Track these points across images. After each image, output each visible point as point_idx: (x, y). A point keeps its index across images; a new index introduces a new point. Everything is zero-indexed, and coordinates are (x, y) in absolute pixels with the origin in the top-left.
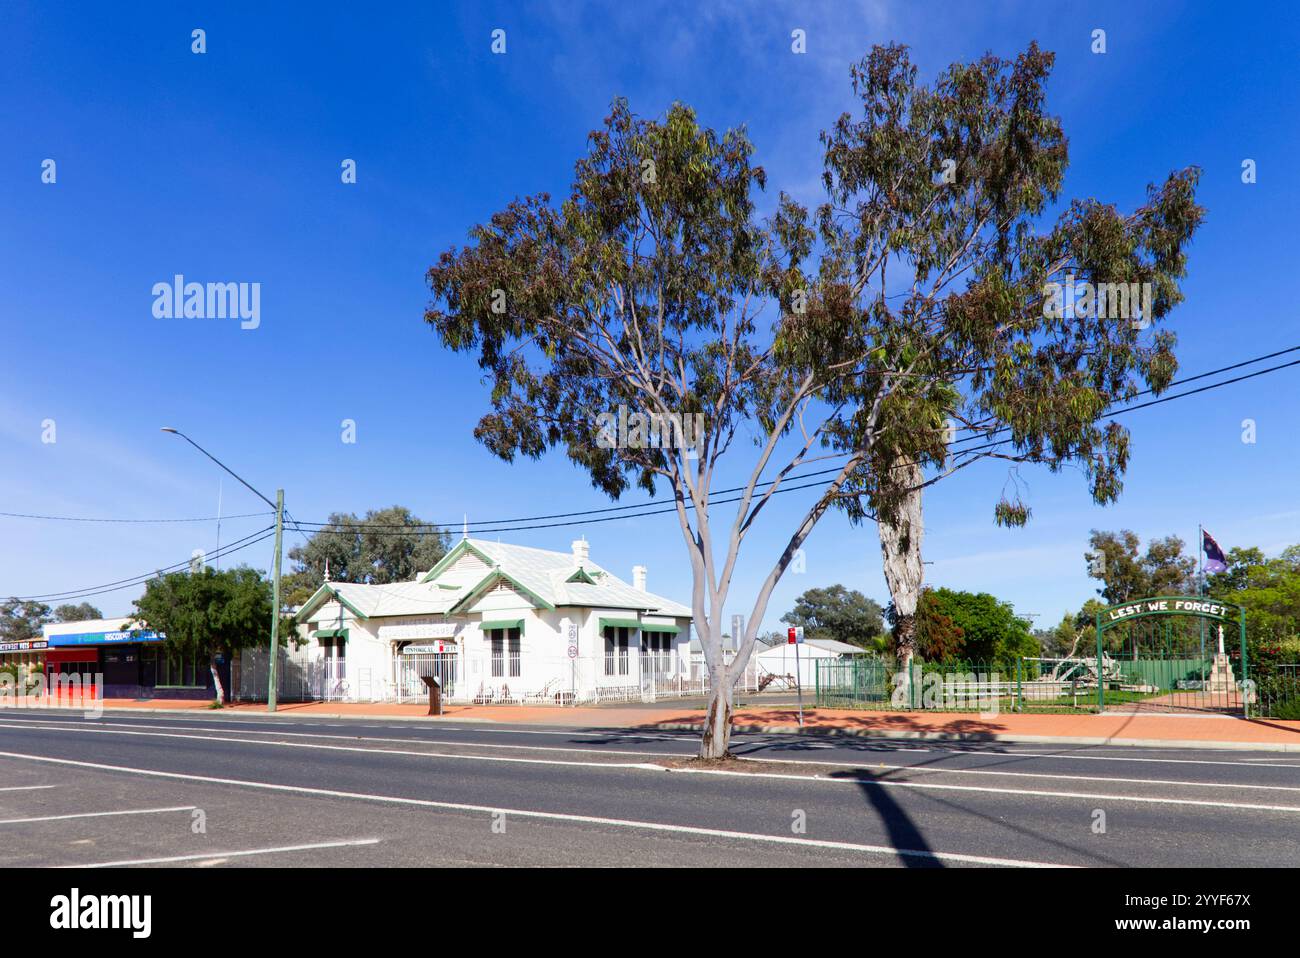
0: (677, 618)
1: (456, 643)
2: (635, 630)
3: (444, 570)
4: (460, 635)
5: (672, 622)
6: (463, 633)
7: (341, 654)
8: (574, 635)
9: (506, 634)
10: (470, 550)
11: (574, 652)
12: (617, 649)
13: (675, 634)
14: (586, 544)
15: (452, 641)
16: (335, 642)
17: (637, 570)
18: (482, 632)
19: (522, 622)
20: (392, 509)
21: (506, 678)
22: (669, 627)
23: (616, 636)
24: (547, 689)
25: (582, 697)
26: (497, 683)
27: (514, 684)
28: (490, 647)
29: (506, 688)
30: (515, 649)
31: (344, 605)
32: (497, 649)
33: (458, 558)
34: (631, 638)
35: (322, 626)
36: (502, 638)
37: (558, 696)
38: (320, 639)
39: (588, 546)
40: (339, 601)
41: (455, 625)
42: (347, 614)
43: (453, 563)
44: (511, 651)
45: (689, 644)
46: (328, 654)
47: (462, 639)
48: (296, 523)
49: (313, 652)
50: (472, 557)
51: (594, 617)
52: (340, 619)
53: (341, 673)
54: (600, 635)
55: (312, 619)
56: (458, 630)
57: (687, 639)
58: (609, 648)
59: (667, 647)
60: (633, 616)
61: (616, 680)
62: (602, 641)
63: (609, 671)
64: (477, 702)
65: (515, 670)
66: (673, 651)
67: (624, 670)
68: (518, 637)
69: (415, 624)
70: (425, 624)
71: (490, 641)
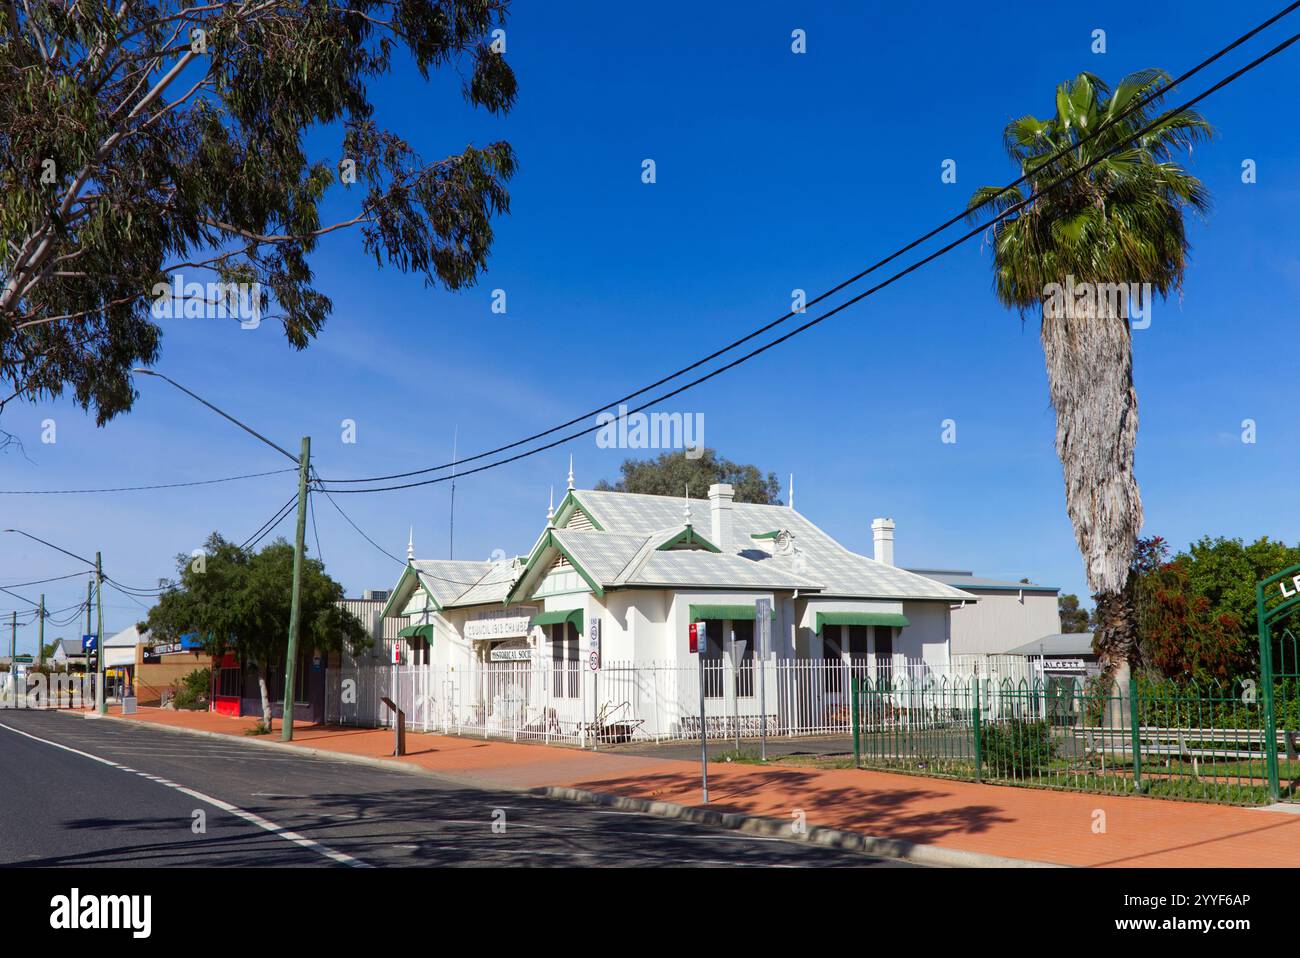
0: (905, 601)
1: (529, 646)
4: (532, 634)
6: (535, 631)
7: (428, 661)
9: (566, 632)
15: (527, 643)
16: (422, 644)
21: (566, 700)
28: (551, 653)
30: (574, 656)
32: (558, 654)
33: (568, 519)
35: (413, 621)
36: (562, 640)
41: (527, 619)
42: (431, 604)
46: (416, 660)
47: (533, 640)
52: (426, 611)
55: (405, 611)
56: (530, 627)
59: (885, 650)
63: (713, 691)
66: (899, 657)
68: (577, 638)
69: (494, 617)
70: (502, 617)
71: (551, 643)
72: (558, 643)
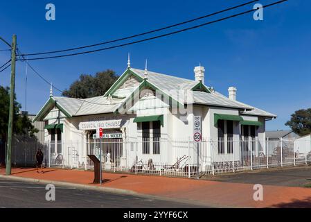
0: (259, 116)
1: (121, 132)
2: (237, 122)
3: (118, 88)
4: (123, 127)
5: (256, 119)
6: (126, 125)
7: (59, 139)
8: (198, 125)
9: (151, 125)
10: (132, 75)
11: (198, 137)
12: (226, 136)
13: (258, 127)
14: (203, 68)
15: (118, 130)
16: (56, 131)
17: (231, 89)
18: (136, 124)
19: (162, 116)
20: (106, 71)
21: (151, 156)
22: (255, 122)
23: (225, 126)
24: (178, 163)
25: (203, 169)
26: (145, 159)
27: (156, 159)
28: (141, 134)
29: (151, 161)
30: (157, 135)
31: (60, 110)
32: (146, 136)
33: (125, 81)
34: (234, 128)
35: (50, 122)
36: (149, 129)
37: (186, 169)
38: (48, 130)
39: (204, 70)
40: (58, 108)
41: (120, 120)
42: (62, 115)
43: (123, 83)
44: (154, 137)
45: (264, 134)
46: (53, 139)
47: (125, 129)
48: (23, 55)
49: (45, 138)
50: (133, 80)
51: (210, 113)
52: (58, 118)
53: (59, 151)
54: (215, 126)
55: (46, 118)
56: (123, 123)
57: (263, 131)
58: (221, 135)
59: (253, 135)
60: (236, 113)
61: (226, 157)
62: (216, 130)
63: (221, 151)
64: (132, 171)
65: (157, 150)
66: (256, 137)
67: (230, 150)
68: (159, 128)
69: (98, 120)
70: (103, 120)
71: (141, 131)
72: (146, 130)
